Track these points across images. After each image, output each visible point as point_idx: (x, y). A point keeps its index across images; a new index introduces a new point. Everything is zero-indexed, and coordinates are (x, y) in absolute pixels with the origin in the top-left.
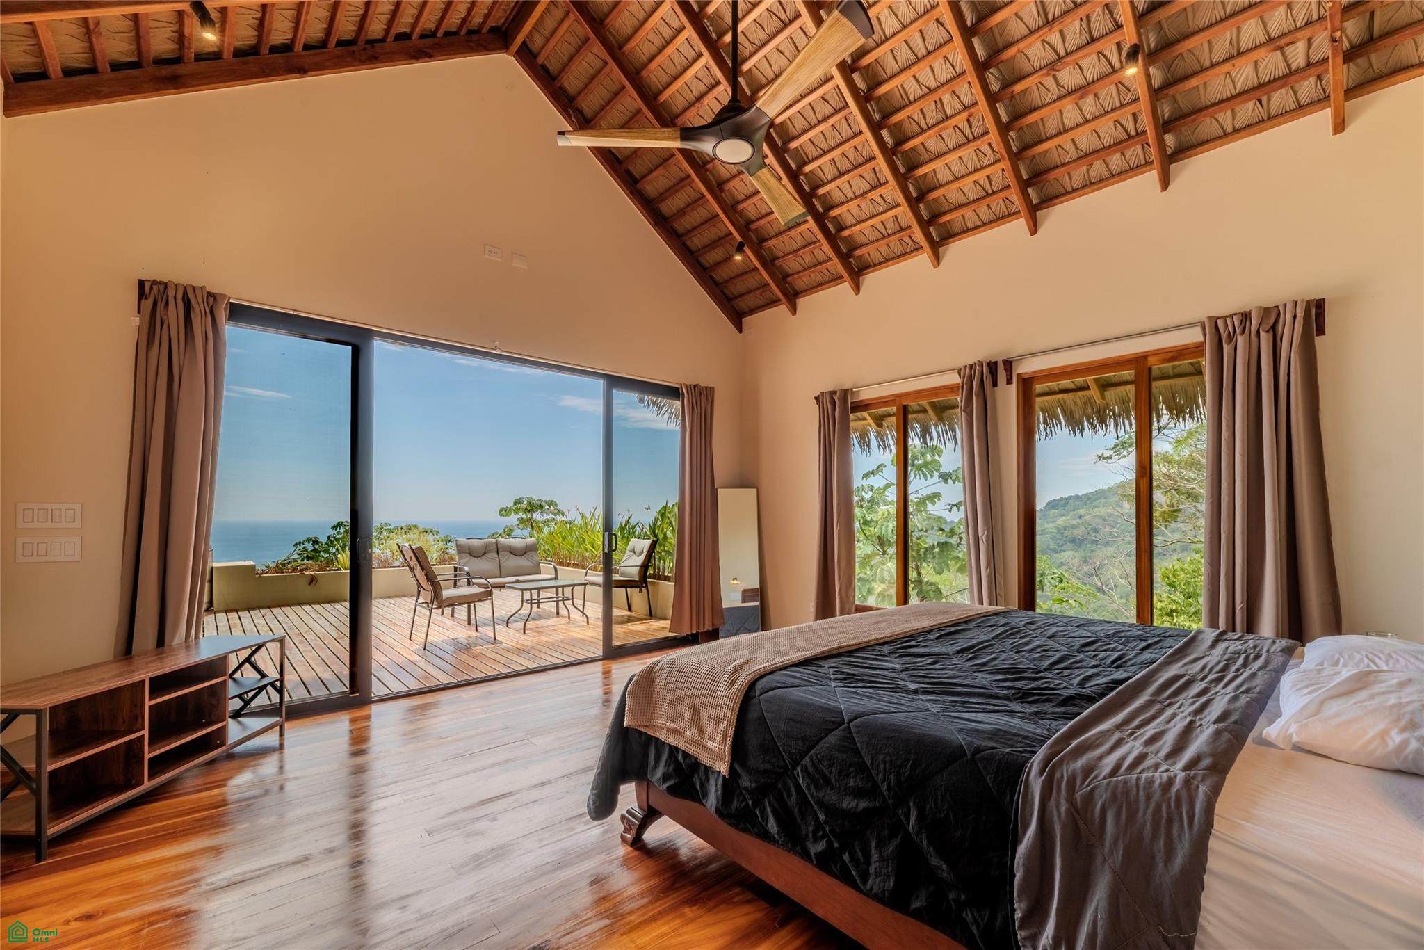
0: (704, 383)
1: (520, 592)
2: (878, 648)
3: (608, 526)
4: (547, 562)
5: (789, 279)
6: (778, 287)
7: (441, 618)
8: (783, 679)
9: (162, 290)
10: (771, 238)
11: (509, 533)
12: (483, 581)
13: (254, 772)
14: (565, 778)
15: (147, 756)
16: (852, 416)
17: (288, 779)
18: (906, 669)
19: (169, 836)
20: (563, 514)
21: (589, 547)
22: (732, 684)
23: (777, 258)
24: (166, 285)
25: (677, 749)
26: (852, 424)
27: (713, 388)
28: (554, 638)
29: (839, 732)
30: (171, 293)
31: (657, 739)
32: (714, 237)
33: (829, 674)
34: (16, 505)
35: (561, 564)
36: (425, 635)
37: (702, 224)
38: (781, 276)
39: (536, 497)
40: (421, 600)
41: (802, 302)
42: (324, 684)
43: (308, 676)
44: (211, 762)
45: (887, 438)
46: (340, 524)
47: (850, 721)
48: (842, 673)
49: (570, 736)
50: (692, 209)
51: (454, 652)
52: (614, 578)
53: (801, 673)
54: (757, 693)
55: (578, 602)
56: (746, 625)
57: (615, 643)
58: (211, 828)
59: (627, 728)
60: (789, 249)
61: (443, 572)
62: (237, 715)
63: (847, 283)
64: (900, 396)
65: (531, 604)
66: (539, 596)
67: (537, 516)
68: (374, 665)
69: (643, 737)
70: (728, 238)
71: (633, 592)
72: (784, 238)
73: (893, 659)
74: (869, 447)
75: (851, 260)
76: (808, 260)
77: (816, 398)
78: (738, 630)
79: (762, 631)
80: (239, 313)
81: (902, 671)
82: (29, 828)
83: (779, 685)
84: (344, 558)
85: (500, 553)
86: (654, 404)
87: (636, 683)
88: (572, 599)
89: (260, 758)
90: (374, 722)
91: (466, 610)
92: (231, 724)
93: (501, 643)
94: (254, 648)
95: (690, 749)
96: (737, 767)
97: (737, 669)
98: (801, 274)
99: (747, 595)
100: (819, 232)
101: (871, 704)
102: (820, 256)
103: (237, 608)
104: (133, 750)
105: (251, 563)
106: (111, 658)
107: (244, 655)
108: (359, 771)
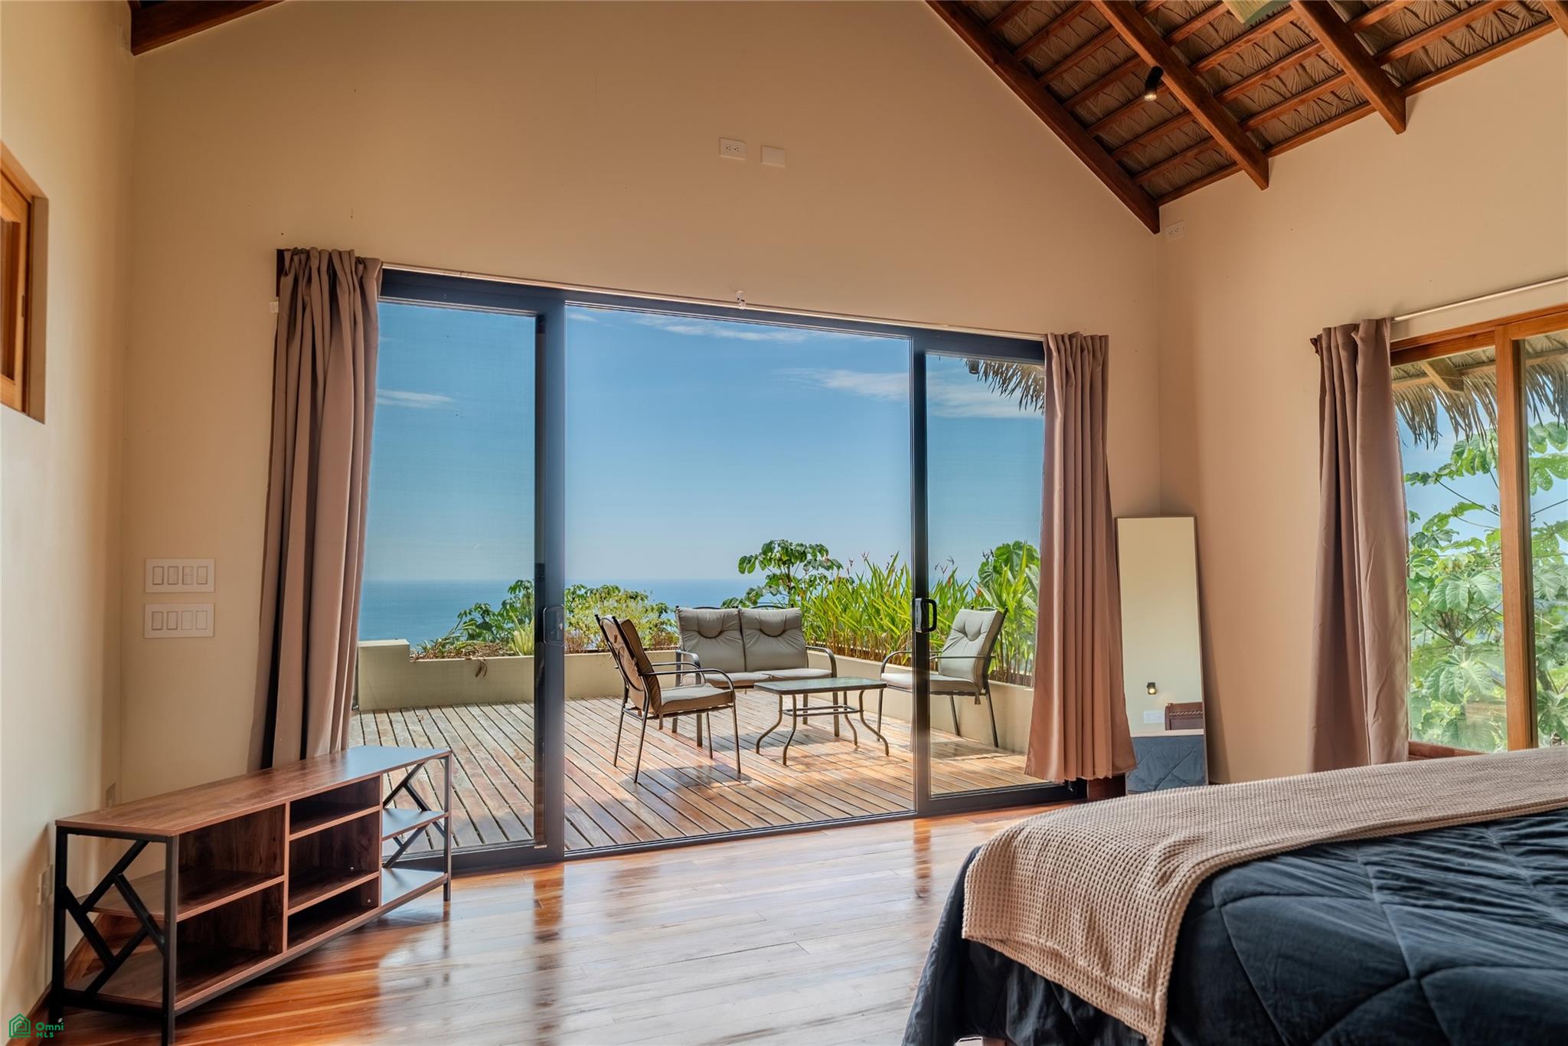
0: (1088, 328)
1: (777, 697)
2: (1475, 832)
3: (921, 587)
4: (817, 647)
5: (1252, 122)
6: (1229, 138)
7: (658, 734)
8: (1268, 878)
9: (303, 262)
10: (1214, 52)
11: (753, 596)
12: (720, 677)
13: (412, 951)
14: (859, 1017)
15: (287, 912)
16: (1393, 371)
17: (454, 966)
18: (1545, 881)
19: (312, 1031)
20: (839, 567)
21: (886, 622)
22: (1165, 879)
23: (1228, 87)
24: (307, 253)
25: (1059, 988)
26: (1396, 387)
27: (1106, 337)
28: (833, 776)
29: (1397, 994)
30: (314, 264)
31: (1023, 968)
32: (1103, 66)
33: (1367, 876)
34: (145, 561)
35: (841, 651)
36: (636, 759)
37: (1080, 47)
38: (1236, 120)
39: (795, 540)
40: (630, 704)
41: (1281, 163)
42: (500, 828)
43: (478, 812)
44: (360, 930)
45: (1475, 410)
46: (519, 584)
47: (1422, 974)
48: (1398, 877)
49: (865, 945)
50: (1063, 25)
51: (678, 789)
52: (932, 678)
53: (1305, 869)
54: (1217, 901)
55: (871, 715)
56: (1176, 772)
57: (935, 790)
58: (361, 1027)
59: (966, 941)
60: (1251, 65)
61: (660, 660)
62: (392, 863)
63: (1377, 113)
64: (1505, 323)
65: (795, 716)
66: (805, 703)
67: (798, 571)
68: (567, 802)
69: (997, 961)
70: (1130, 65)
71: (965, 703)
72: (1242, 46)
73: (1511, 858)
74: (1432, 429)
75: (1386, 67)
76: (1292, 79)
77: (1316, 342)
78: (1161, 780)
79: (1211, 783)
80: (398, 284)
81: (1536, 883)
82: (153, 997)
83: (1260, 889)
84: (524, 636)
85: (746, 632)
86: (996, 373)
87: (982, 862)
88: (861, 711)
89: (419, 931)
90: (568, 891)
91: (695, 723)
92: (385, 875)
93: (749, 779)
94: (410, 769)
95: (1084, 992)
96: (1179, 1036)
97: (1172, 853)
98: (1278, 109)
99: (1175, 714)
100: (1317, 25)
101: (1467, 945)
102: (1316, 68)
103: (387, 708)
104: (270, 901)
105: (404, 642)
106: (244, 771)
107: (399, 777)
108: (547, 965)
